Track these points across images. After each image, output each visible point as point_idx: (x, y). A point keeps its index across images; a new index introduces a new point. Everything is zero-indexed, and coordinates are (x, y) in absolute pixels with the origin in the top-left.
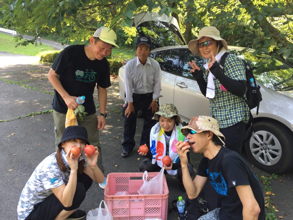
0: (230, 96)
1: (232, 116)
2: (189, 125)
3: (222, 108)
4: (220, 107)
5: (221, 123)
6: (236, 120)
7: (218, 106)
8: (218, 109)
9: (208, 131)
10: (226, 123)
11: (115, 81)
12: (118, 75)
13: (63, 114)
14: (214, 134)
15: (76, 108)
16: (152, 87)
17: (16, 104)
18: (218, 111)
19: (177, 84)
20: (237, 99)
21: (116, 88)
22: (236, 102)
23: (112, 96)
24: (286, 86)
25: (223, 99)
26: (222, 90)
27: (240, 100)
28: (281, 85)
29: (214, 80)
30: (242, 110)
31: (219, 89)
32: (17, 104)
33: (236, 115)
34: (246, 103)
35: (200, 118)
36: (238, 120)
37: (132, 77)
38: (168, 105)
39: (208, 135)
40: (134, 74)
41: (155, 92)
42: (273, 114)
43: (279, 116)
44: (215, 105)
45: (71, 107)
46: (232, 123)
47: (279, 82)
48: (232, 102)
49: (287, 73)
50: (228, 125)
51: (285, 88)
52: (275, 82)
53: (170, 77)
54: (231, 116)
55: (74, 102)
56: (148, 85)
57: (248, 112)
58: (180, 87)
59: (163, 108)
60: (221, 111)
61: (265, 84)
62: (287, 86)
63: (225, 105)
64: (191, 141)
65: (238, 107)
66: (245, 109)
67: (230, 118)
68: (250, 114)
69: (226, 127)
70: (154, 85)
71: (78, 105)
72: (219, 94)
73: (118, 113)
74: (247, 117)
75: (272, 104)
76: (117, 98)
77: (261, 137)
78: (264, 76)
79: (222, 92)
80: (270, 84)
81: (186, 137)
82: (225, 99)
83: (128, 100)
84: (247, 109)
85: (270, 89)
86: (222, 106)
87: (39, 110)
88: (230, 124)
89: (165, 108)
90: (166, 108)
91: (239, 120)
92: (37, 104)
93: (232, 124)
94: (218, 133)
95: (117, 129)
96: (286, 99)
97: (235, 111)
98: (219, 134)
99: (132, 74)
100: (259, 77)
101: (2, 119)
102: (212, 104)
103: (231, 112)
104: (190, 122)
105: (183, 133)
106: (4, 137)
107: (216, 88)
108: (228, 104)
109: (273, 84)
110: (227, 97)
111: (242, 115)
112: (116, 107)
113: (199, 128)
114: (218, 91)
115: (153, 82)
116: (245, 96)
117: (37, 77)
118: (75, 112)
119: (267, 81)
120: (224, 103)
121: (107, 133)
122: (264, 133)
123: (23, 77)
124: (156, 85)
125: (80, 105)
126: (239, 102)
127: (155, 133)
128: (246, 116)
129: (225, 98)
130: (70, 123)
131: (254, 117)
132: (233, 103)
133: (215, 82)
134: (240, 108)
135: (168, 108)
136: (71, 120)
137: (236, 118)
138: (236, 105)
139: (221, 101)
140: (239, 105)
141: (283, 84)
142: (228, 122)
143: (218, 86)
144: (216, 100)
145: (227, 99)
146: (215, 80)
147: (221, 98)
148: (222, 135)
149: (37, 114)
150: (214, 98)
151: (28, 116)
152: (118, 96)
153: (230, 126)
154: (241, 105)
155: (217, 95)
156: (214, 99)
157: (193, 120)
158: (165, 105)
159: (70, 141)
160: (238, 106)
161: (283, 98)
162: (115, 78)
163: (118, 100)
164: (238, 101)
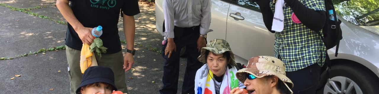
0: (302, 31)
1: (304, 57)
2: (247, 67)
3: (291, 45)
4: (288, 44)
5: (289, 65)
6: (310, 62)
7: (286, 42)
8: (286, 47)
9: (271, 76)
10: (296, 65)
11: (151, 10)
12: (155, 2)
13: (77, 50)
14: (279, 80)
15: (91, 42)
16: (199, 19)
17: (22, 37)
18: (286, 49)
19: (231, 15)
20: (312, 35)
21: (151, 18)
22: (310, 38)
23: (146, 29)
24: (371, 19)
25: (293, 34)
26: (292, 22)
27: (315, 36)
28: (365, 17)
29: (283, 8)
30: (317, 49)
31: (290, 20)
32: (24, 36)
33: (309, 55)
34: (322, 41)
35: (261, 59)
36: (311, 61)
37: (175, 6)
38: (218, 39)
39: (272, 81)
40: (177, 2)
41: (202, 25)
42: (354, 55)
43: (363, 57)
44: (282, 41)
45: (86, 41)
46: (303, 65)
47: (363, 14)
48: (304, 38)
49: (373, 2)
50: (299, 67)
51: (370, 22)
52: (357, 14)
53: (222, 5)
54: (302, 56)
55: (88, 35)
56: (195, 17)
57: (324, 53)
58: (235, 18)
59: (213, 44)
60: (289, 49)
61: (345, 16)
62: (373, 19)
63: (295, 42)
64: (250, 88)
65: (312, 45)
66: (321, 48)
67: (301, 58)
68: (327, 54)
69: (295, 70)
70: (201, 16)
71: (94, 38)
72: (289, 27)
73: (153, 51)
74: (323, 59)
75: (353, 42)
76: (152, 31)
77: (339, 84)
78: (343, 7)
79: (293, 25)
80: (351, 17)
81: (243, 82)
82: (296, 34)
83: (168, 34)
84: (324, 48)
85: (351, 23)
86: (291, 43)
87: (52, 45)
88: (301, 67)
89: (215, 44)
90: (217, 43)
91: (313, 62)
92: (50, 37)
93: (304, 67)
94: (284, 78)
95: (153, 71)
96: (371, 36)
97: (308, 50)
98: (286, 80)
99: (174, 3)
100: (337, 7)
101: (4, 57)
102: (278, 40)
103: (303, 51)
104: (248, 63)
105: (240, 78)
106: (7, 79)
107: (286, 19)
108: (299, 40)
109: (354, 16)
110: (298, 31)
111: (317, 55)
112: (151, 43)
113: (260, 72)
114: (288, 23)
115: (201, 13)
116: (321, 32)
117: (50, 3)
118: (91, 48)
119: (347, 13)
120: (294, 38)
121: (139, 76)
122: (342, 79)
123: (31, 3)
124: (205, 17)
125: (97, 37)
126: (314, 39)
127: (202, 77)
128: (321, 57)
129: (296, 32)
130: (86, 62)
131: (331, 59)
132: (306, 39)
133: (285, 11)
134: (314, 46)
135: (219, 44)
136: (87, 58)
137: (309, 59)
138: (310, 42)
139: (291, 36)
140: (314, 43)
141: (368, 17)
142: (298, 63)
143: (289, 16)
144: (284, 35)
145: (298, 34)
146: (285, 9)
147: (290, 32)
148: (289, 81)
149: (49, 51)
150: (282, 32)
151: (37, 52)
152: (154, 29)
153: (300, 68)
154: (316, 43)
155: (286, 28)
156: (282, 34)
157: (252, 61)
158: (215, 40)
159: (92, 85)
160: (312, 43)
161: (368, 35)
162: (150, 6)
163: (154, 34)
164: (312, 38)
